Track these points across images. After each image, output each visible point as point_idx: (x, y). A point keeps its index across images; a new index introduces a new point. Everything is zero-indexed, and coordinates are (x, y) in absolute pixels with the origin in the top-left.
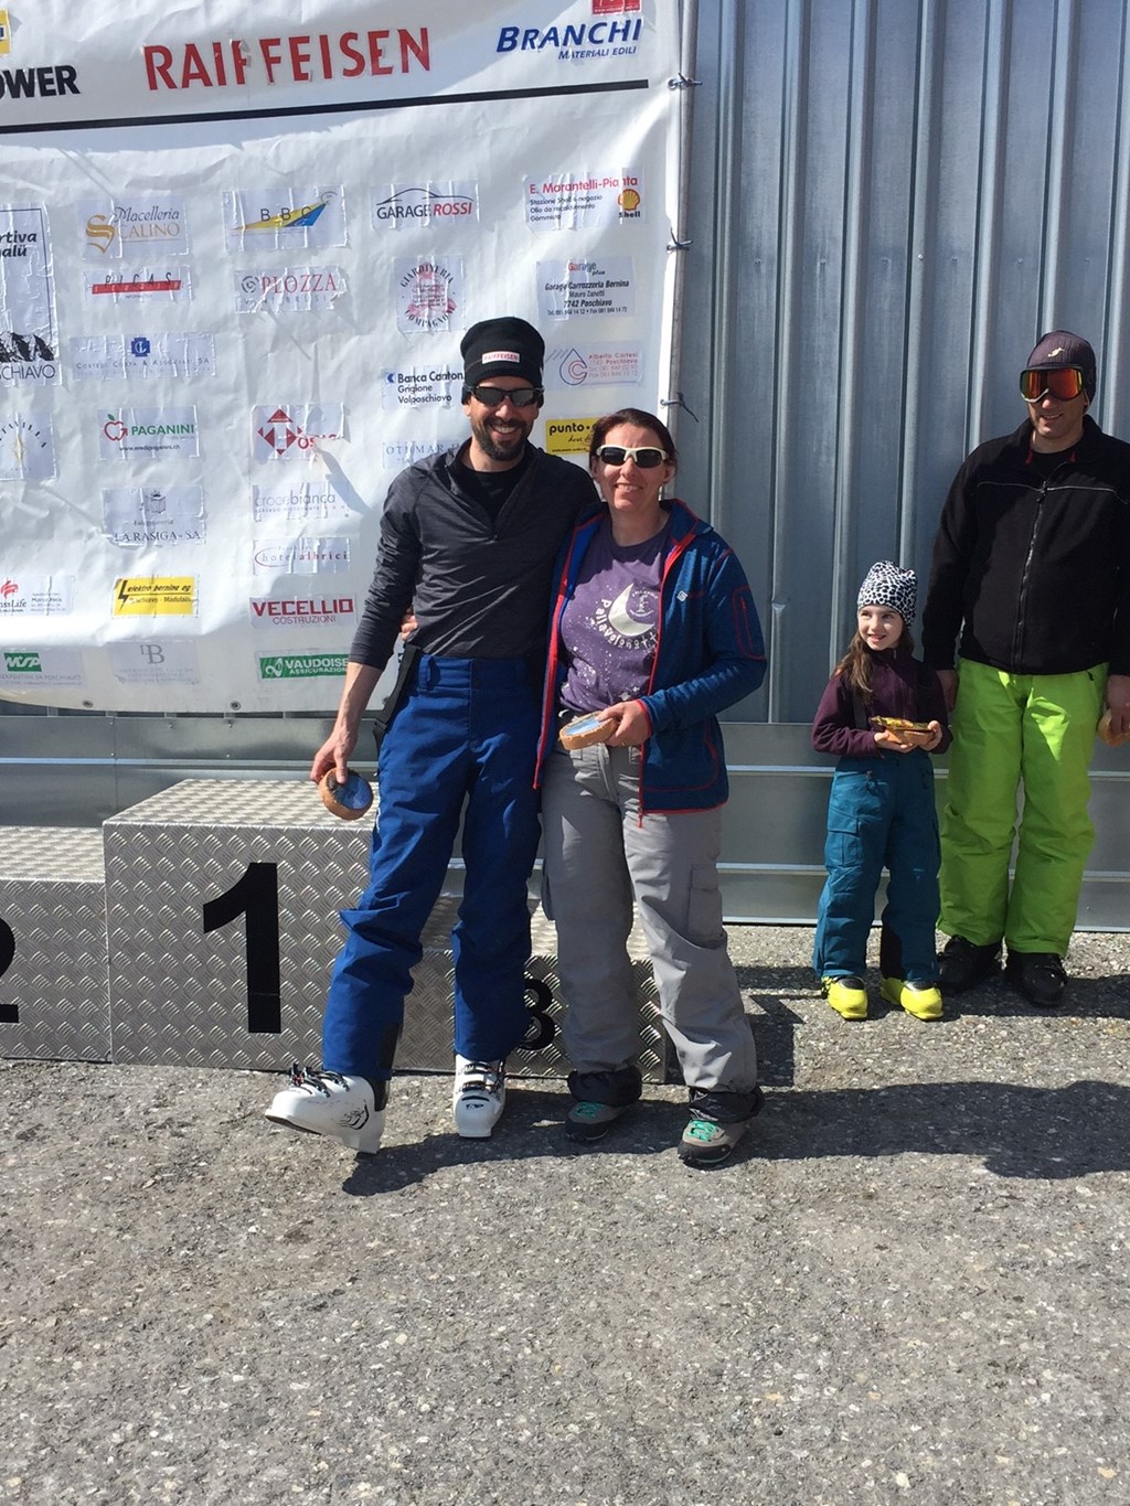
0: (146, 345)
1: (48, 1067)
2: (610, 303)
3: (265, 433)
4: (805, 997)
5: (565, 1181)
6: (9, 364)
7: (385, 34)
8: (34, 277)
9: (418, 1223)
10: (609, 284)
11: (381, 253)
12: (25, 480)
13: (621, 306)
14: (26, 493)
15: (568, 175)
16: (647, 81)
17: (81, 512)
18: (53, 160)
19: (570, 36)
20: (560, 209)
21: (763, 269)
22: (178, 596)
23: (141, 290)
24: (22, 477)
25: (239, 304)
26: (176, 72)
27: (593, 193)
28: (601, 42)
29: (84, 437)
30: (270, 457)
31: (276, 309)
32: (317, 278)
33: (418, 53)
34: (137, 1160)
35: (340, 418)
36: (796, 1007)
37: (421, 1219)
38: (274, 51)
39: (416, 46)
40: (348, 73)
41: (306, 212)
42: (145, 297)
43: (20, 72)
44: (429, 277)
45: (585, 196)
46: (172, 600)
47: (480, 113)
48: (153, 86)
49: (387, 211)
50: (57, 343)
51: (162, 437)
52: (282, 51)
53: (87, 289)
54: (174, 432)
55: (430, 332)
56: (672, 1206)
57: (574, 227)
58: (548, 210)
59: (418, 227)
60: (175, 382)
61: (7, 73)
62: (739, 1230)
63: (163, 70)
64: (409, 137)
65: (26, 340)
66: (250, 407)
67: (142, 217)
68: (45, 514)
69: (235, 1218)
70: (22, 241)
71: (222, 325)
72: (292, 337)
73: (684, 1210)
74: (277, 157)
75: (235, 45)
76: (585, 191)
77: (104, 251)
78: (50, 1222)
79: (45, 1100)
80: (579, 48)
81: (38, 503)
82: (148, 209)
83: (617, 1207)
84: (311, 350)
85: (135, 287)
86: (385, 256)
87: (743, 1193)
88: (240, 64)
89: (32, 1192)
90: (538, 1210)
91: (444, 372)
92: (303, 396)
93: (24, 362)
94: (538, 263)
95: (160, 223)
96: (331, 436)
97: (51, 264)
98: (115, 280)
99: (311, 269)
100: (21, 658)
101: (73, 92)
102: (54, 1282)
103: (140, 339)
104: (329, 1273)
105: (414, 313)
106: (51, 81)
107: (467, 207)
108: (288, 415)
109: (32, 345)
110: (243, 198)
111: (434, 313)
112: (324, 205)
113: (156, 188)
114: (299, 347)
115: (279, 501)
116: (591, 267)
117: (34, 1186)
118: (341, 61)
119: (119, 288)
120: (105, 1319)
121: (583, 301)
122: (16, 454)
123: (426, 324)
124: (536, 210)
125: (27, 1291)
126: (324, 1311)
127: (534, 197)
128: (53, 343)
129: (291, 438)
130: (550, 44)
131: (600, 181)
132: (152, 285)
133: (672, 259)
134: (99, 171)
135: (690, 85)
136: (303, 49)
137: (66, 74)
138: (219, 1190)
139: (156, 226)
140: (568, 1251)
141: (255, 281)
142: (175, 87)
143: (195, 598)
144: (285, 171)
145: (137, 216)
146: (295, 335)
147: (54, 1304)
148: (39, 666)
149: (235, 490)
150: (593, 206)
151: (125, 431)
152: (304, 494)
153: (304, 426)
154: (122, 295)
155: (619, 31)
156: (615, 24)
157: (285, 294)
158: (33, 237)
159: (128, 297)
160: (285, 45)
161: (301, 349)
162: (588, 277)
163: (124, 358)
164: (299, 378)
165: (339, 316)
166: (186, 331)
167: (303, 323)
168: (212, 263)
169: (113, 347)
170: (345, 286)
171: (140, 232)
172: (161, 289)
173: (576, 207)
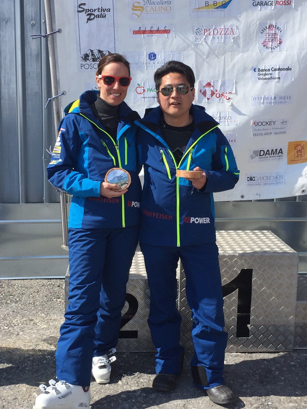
0: (155, 55)
3: (202, 92)
6: (97, 63)
8: (108, 27)
11: (253, 20)
23: (153, 33)
25: (194, 40)
30: (204, 102)
31: (209, 42)
32: (226, 29)
35: (234, 86)
41: (223, 3)
42: (155, 36)
44: (272, 30)
49: (257, 3)
53: (130, 33)
55: (272, 52)
59: (269, 10)
65: (104, 53)
67: (156, 3)
70: (104, 11)
71: (187, 48)
72: (215, 53)
77: (139, 16)
84: (222, 58)
86: (255, 21)
91: (278, 68)
92: (219, 76)
95: (163, 6)
96: (229, 93)
97: (116, 21)
98: (143, 29)
99: (224, 26)
103: (152, 53)
105: (265, 44)
107: (289, 2)
108: (212, 84)
111: (273, 44)
112: (231, 1)
114: (218, 57)
123: (270, 49)
139: (161, 7)
141: (201, 30)
145: (154, 3)
146: (216, 53)
151: (144, 90)
152: (218, 116)
153: (218, 89)
154: (145, 35)
157: (213, 36)
159: (148, 36)
161: (219, 59)
163: (145, 61)
164: (217, 69)
165: (235, 45)
166: (171, 50)
167: (220, 48)
168: (183, 24)
169: (141, 56)
170: (238, 33)
171: (154, 10)
172: (162, 33)
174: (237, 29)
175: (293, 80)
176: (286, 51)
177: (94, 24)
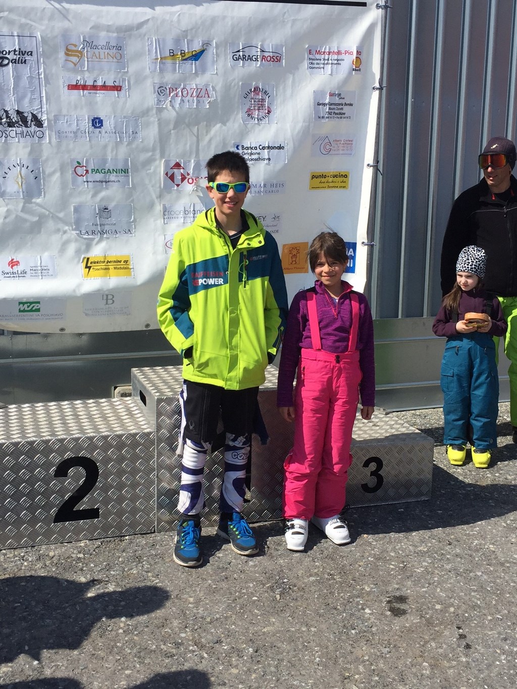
0: (101, 122)
3: (169, 175)
6: (14, 129)
8: (31, 78)
10: (346, 104)
11: (235, 79)
12: (24, 198)
13: (348, 116)
14: (24, 207)
15: (328, 47)
16: (366, 3)
17: (60, 219)
18: (44, 9)
20: (324, 64)
22: (121, 266)
23: (97, 90)
24: (22, 197)
25: (156, 102)
27: (340, 57)
29: (62, 174)
30: (173, 188)
31: (177, 106)
41: (194, 53)
42: (100, 95)
44: (258, 94)
45: (336, 58)
46: (118, 269)
49: (237, 57)
50: (46, 118)
51: (109, 177)
53: (64, 87)
54: (117, 173)
55: (259, 124)
57: (331, 75)
58: (318, 64)
59: (254, 66)
60: (117, 144)
64: (250, 18)
65: (26, 115)
66: (161, 161)
67: (100, 47)
68: (36, 219)
70: (23, 55)
71: (146, 112)
72: (185, 122)
74: (179, 21)
76: (336, 56)
77: (75, 65)
81: (31, 213)
82: (102, 43)
84: (195, 130)
85: (94, 87)
86: (236, 81)
91: (267, 145)
92: (190, 155)
93: (24, 128)
95: (111, 52)
96: (205, 178)
97: (42, 70)
98: (82, 83)
99: (196, 85)
100: (29, 304)
103: (97, 118)
104: (442, 627)
105: (250, 113)
107: (278, 58)
108: (182, 165)
109: (30, 118)
113: (108, 31)
114: (189, 128)
115: (177, 213)
116: (339, 95)
121: (334, 113)
122: (18, 183)
123: (256, 120)
124: (312, 63)
126: (473, 647)
127: (311, 56)
128: (44, 117)
129: (183, 179)
132: (104, 87)
134: (74, 18)
139: (108, 53)
141: (165, 89)
143: (132, 267)
144: (184, 30)
145: (97, 47)
146: (187, 121)
148: (39, 308)
149: (151, 206)
150: (340, 64)
151: (87, 171)
152: (192, 209)
153: (191, 172)
154: (85, 91)
157: (182, 98)
159: (89, 93)
161: (190, 130)
162: (337, 100)
163: (87, 129)
164: (188, 145)
165: (211, 113)
166: (124, 115)
167: (192, 114)
168: (140, 79)
169: (80, 122)
170: (215, 96)
171: (98, 56)
172: (110, 90)
173: (332, 64)
174: (213, 91)
175: (286, 162)
176: (277, 123)
177: (9, 73)
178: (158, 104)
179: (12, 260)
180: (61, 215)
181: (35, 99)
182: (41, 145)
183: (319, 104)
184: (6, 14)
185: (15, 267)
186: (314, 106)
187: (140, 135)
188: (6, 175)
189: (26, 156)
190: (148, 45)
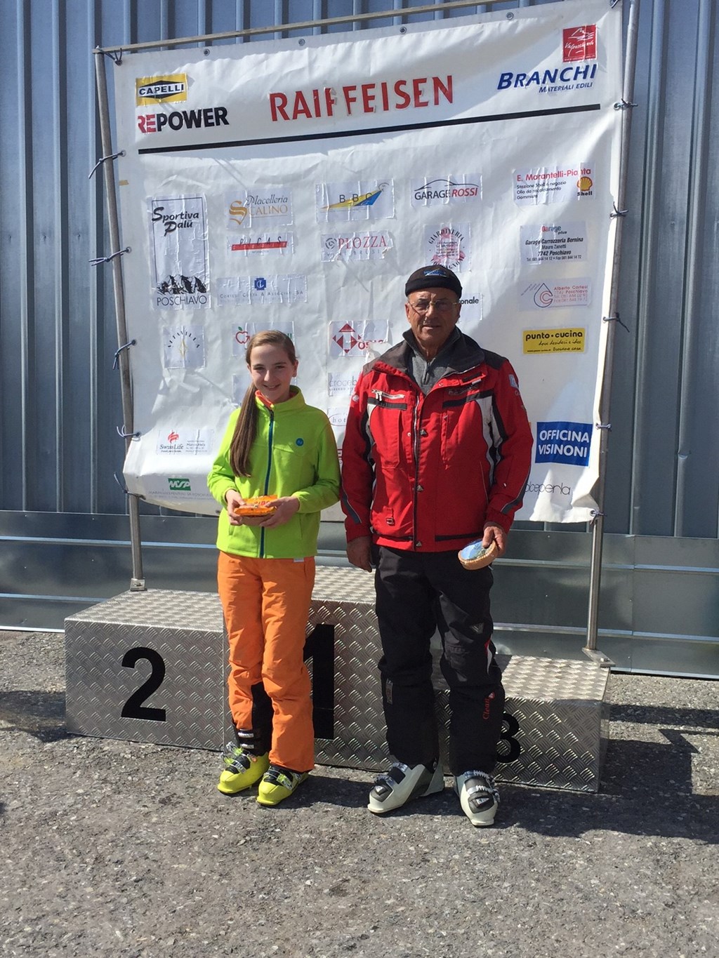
0: (264, 282)
1: (183, 752)
2: (570, 252)
3: (337, 339)
4: (699, 733)
5: (526, 863)
6: (179, 295)
7: (424, 81)
8: (196, 241)
9: (422, 888)
10: (569, 240)
11: (417, 222)
12: (185, 368)
13: (577, 254)
14: (185, 377)
15: (543, 168)
16: (599, 105)
17: (219, 389)
18: (211, 167)
19: (547, 77)
20: (537, 191)
21: (677, 228)
23: (262, 248)
24: (184, 366)
25: (323, 256)
26: (289, 109)
27: (560, 180)
28: (569, 80)
29: (223, 341)
30: (340, 355)
31: (347, 259)
32: (374, 238)
33: (445, 92)
34: (235, 825)
35: (386, 329)
36: (693, 740)
37: (424, 885)
38: (352, 94)
39: (444, 88)
40: (399, 106)
41: (368, 196)
42: (265, 252)
43: (192, 112)
44: (447, 237)
45: (554, 182)
47: (484, 130)
48: (275, 118)
49: (421, 195)
50: (208, 282)
52: (357, 94)
53: (228, 248)
56: (603, 890)
57: (546, 203)
58: (528, 192)
59: (442, 204)
60: (281, 306)
61: (185, 113)
62: (653, 913)
63: (281, 108)
64: (438, 146)
65: (190, 280)
66: (327, 323)
67: (264, 201)
68: (197, 390)
69: (297, 873)
70: (190, 218)
71: (312, 269)
72: (356, 277)
73: (612, 894)
74: (351, 161)
75: (327, 91)
76: (555, 179)
77: (240, 223)
78: (176, 866)
79: (179, 776)
80: (553, 85)
81: (192, 383)
82: (268, 196)
83: (563, 887)
84: (368, 285)
85: (258, 246)
86: (419, 223)
87: (656, 883)
88: (330, 103)
89: (165, 843)
90: (506, 884)
92: (362, 314)
93: (188, 294)
94: (521, 227)
95: (276, 205)
96: (380, 341)
97: (207, 232)
98: (247, 242)
99: (370, 233)
100: (178, 482)
101: (225, 124)
102: (175, 911)
103: (260, 279)
104: (359, 921)
105: (437, 260)
106: (211, 117)
107: (474, 191)
108: (352, 327)
109: (193, 283)
110: (328, 188)
111: (450, 260)
112: (380, 192)
113: (273, 183)
114: (361, 283)
115: (345, 383)
116: (558, 229)
117: (168, 838)
118: (394, 99)
119: (248, 246)
120: (206, 942)
121: (551, 252)
122: (181, 352)
124: (521, 192)
125: (157, 917)
126: (354, 950)
127: (520, 183)
128: (206, 282)
129: (354, 342)
130: (534, 83)
131: (565, 172)
132: (269, 245)
133: (614, 222)
134: (239, 173)
135: (629, 106)
136: (370, 92)
137: (221, 113)
138: (288, 851)
139: (273, 207)
140: (527, 919)
141: (334, 241)
142: (289, 119)
144: (356, 170)
145: (261, 202)
146: (358, 276)
147: (173, 928)
148: (189, 487)
149: (317, 376)
150: (560, 189)
151: (249, 337)
153: (362, 335)
154: (249, 251)
155: (581, 72)
156: (578, 68)
157: (353, 249)
158: (197, 216)
159: (253, 252)
160: (359, 90)
161: (363, 286)
162: (555, 236)
163: (250, 291)
164: (360, 302)
165: (388, 264)
166: (289, 273)
167: (364, 268)
168: (307, 230)
169: (243, 284)
170: (392, 243)
171: (262, 211)
172: (274, 247)
173: (548, 190)
174: (390, 238)
175: (481, 319)
176: (470, 271)
177: (175, 238)
178: (326, 258)
179: (173, 433)
180: (221, 386)
181: (199, 263)
182: (203, 310)
183: (528, 243)
184: (174, 177)
185: (173, 441)
186: (521, 245)
187: (305, 295)
188: (171, 344)
189: (189, 323)
190: (317, 193)
